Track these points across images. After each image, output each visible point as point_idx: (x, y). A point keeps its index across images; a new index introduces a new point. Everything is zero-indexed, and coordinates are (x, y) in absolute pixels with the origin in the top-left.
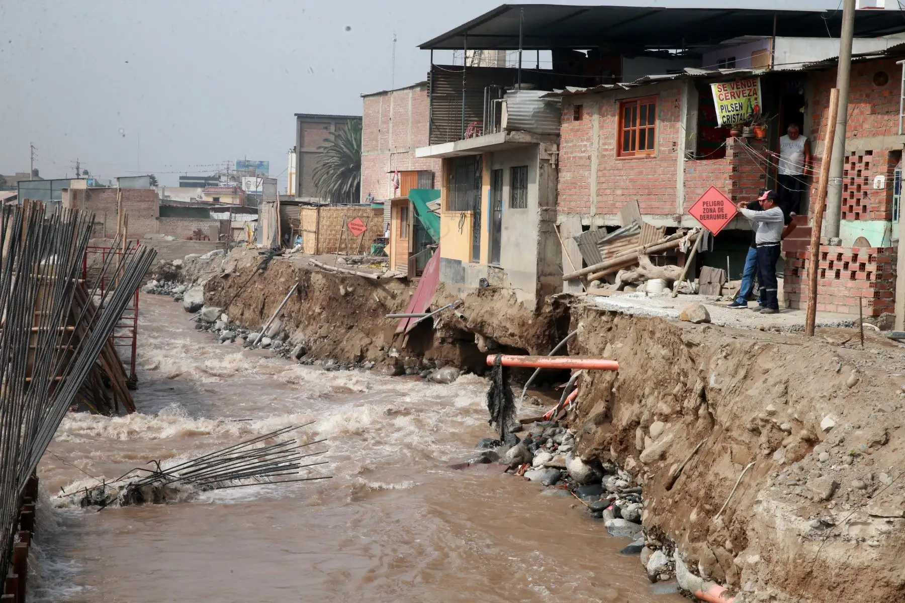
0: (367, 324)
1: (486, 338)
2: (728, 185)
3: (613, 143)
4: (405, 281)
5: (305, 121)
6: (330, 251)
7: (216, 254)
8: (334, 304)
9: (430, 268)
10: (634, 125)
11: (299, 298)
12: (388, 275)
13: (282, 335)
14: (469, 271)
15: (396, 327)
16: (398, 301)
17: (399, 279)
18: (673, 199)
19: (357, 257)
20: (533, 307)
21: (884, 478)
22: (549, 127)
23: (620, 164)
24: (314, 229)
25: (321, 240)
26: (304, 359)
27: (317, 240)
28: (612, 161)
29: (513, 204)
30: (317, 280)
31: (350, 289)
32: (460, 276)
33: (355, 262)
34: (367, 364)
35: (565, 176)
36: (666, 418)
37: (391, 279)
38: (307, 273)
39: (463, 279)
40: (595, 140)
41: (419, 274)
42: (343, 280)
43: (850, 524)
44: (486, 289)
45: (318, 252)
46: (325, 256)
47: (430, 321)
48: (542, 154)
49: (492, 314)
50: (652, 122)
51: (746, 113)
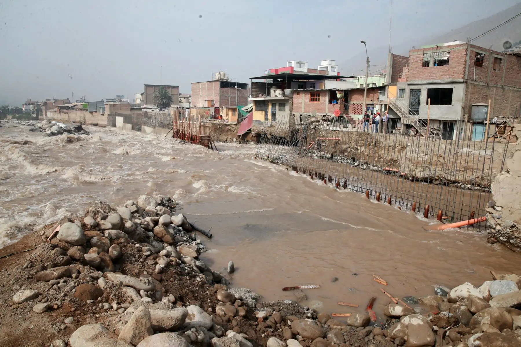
0: (226, 133)
1: (271, 135)
3: (309, 100)
4: (236, 125)
5: (147, 86)
10: (314, 96)
14: (265, 123)
16: (234, 129)
17: (234, 124)
18: (325, 110)
20: (288, 129)
22: (291, 96)
23: (310, 103)
27: (197, 116)
28: (308, 103)
29: (279, 110)
32: (261, 124)
33: (209, 121)
34: (228, 142)
35: (294, 105)
37: (232, 124)
40: (304, 99)
44: (271, 127)
48: (290, 101)
50: (319, 96)
51: (342, 96)
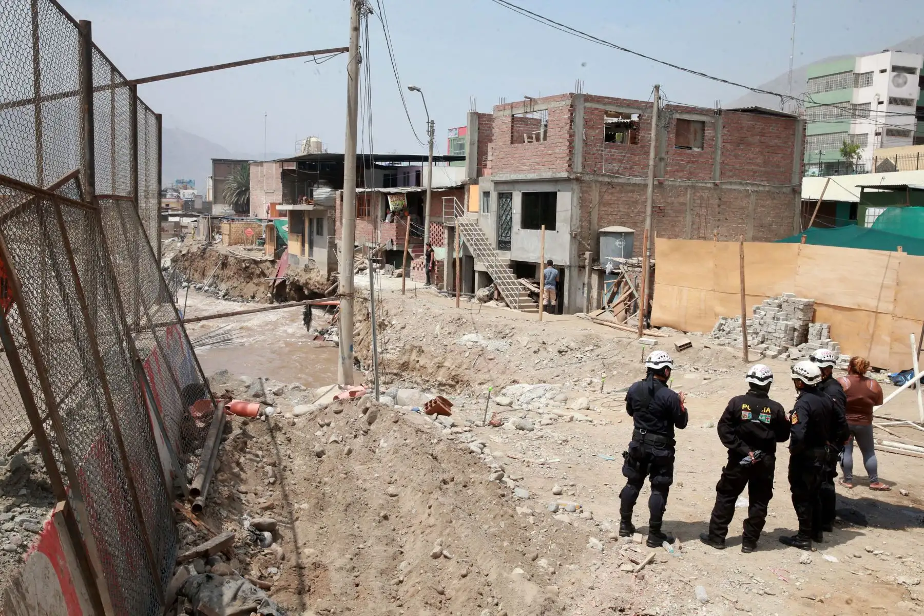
0: (256, 280)
1: (308, 289)
2: (395, 234)
4: (273, 262)
5: (216, 162)
6: (236, 244)
7: (173, 240)
8: (240, 272)
9: (284, 257)
10: (363, 205)
11: (222, 268)
12: (264, 259)
13: (215, 285)
14: (300, 260)
15: (269, 283)
16: (270, 271)
17: (270, 261)
18: (377, 236)
19: (249, 247)
20: (326, 277)
21: (402, 337)
22: (331, 203)
23: (358, 221)
24: (228, 233)
25: (232, 238)
26: (226, 297)
27: (230, 238)
29: (318, 234)
30: (231, 260)
31: (248, 265)
32: (297, 263)
33: (249, 250)
34: (257, 299)
36: (361, 322)
37: (266, 261)
38: (226, 257)
39: (298, 264)
41: (279, 258)
42: (244, 261)
43: (392, 349)
44: (307, 269)
45: (230, 244)
46: (234, 247)
47: (284, 281)
48: (328, 215)
49: (310, 279)
50: (369, 205)
51: (401, 207)
